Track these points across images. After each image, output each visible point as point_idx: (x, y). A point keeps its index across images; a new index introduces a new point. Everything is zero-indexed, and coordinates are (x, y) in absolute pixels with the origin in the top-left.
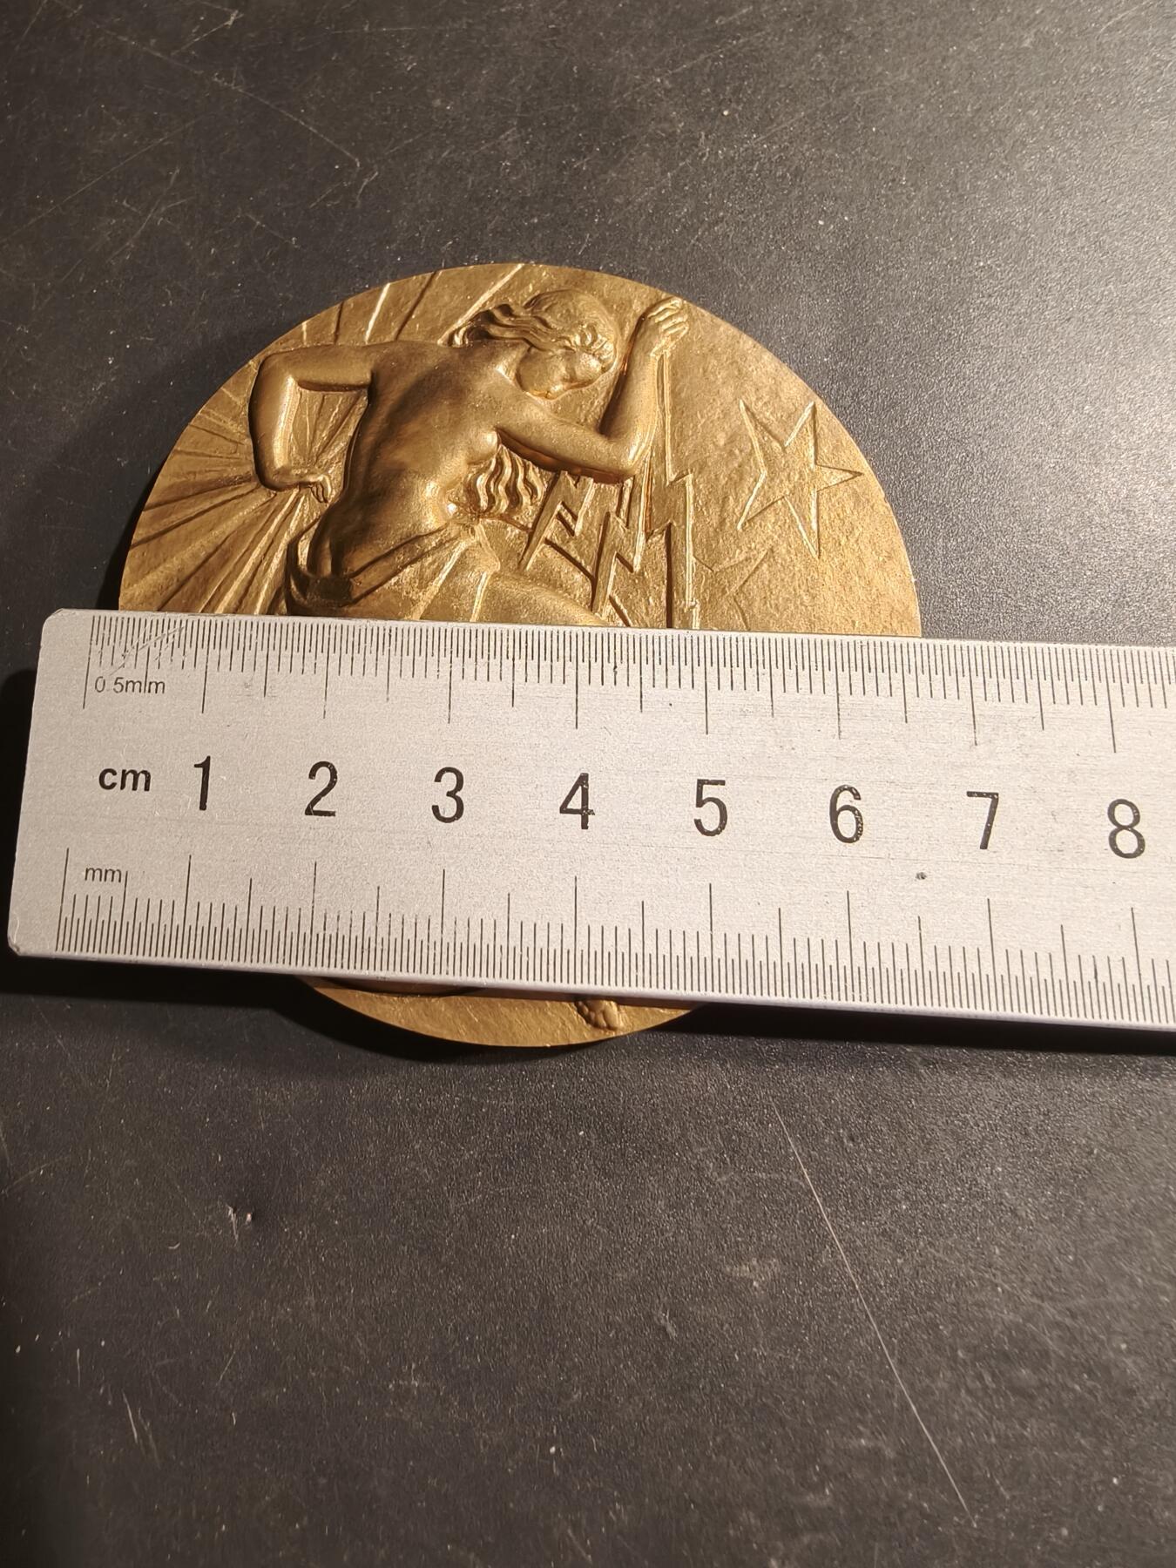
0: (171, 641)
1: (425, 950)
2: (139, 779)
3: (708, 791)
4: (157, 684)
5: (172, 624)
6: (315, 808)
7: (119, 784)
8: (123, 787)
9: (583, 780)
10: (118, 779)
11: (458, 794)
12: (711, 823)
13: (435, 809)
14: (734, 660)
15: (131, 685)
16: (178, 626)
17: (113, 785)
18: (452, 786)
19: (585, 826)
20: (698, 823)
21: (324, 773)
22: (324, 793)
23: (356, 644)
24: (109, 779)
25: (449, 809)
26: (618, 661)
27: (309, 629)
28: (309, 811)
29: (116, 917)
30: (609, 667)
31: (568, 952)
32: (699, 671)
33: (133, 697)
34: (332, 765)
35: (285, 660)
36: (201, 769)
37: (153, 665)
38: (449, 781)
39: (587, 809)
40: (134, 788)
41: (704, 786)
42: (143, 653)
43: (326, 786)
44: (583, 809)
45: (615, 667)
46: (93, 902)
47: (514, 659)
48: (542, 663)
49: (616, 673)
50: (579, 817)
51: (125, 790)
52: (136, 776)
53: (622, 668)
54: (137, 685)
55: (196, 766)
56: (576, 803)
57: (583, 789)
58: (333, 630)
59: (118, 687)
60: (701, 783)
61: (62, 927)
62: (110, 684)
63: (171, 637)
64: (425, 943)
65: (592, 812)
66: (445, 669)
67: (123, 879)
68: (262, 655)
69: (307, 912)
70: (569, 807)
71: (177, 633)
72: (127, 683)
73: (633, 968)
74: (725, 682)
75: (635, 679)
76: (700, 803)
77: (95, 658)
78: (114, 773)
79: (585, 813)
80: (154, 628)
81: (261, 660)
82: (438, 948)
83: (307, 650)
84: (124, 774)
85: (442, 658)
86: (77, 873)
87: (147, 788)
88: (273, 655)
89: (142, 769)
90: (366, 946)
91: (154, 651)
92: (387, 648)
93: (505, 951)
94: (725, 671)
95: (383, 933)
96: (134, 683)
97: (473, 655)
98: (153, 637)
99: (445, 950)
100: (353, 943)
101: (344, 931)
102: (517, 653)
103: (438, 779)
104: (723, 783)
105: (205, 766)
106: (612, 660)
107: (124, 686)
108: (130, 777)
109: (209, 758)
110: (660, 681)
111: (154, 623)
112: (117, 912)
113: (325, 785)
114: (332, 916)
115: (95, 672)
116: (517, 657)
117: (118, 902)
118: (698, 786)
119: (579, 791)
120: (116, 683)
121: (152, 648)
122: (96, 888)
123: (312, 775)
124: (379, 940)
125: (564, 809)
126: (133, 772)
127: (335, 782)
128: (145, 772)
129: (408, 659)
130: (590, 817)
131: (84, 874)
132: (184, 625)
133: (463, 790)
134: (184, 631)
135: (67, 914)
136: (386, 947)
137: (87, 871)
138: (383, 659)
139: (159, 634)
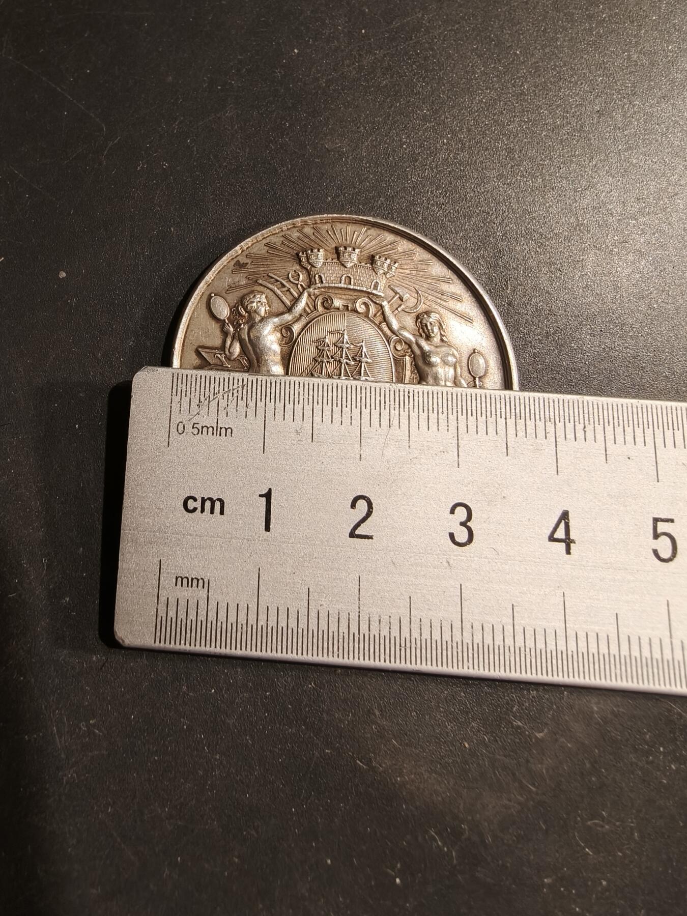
0: (235, 395)
1: (449, 649)
2: (216, 505)
3: (662, 528)
4: (226, 429)
5: (236, 381)
6: (357, 532)
7: (199, 509)
8: (203, 511)
9: (565, 516)
10: (198, 504)
11: (469, 524)
12: (666, 553)
13: (452, 536)
14: (675, 425)
15: (205, 429)
16: (240, 383)
17: (195, 509)
18: (464, 518)
19: (568, 552)
20: (656, 552)
21: (362, 505)
22: (363, 520)
23: (383, 402)
24: (191, 504)
25: (462, 536)
26: (587, 422)
27: (344, 388)
28: (352, 535)
29: (202, 617)
30: (580, 427)
31: (562, 653)
32: (649, 432)
33: (210, 439)
34: (368, 499)
35: (327, 412)
36: (264, 499)
37: (222, 413)
38: (461, 513)
39: (569, 539)
40: (212, 512)
41: (658, 523)
42: (214, 404)
43: (364, 515)
44: (566, 539)
45: (585, 427)
46: (183, 603)
47: (506, 419)
48: (528, 422)
49: (585, 431)
50: (563, 544)
51: (205, 513)
52: (213, 502)
53: (589, 428)
54: (211, 429)
55: (261, 496)
56: (560, 534)
57: (565, 522)
58: (363, 391)
59: (196, 431)
60: (656, 520)
61: (159, 623)
62: (189, 428)
63: (235, 391)
64: (450, 643)
65: (573, 541)
66: (453, 423)
67: (206, 585)
68: (308, 409)
69: (353, 616)
70: (556, 536)
71: (240, 389)
72: (202, 427)
73: (613, 667)
74: (670, 442)
75: (600, 437)
76: (656, 536)
77: (175, 406)
78: (195, 500)
79: (568, 542)
80: (222, 384)
81: (308, 413)
82: (460, 647)
83: (344, 406)
84: (203, 501)
85: (450, 415)
86: (168, 581)
87: (222, 513)
88: (318, 408)
89: (217, 497)
90: (403, 645)
91: (223, 403)
92: (407, 406)
93: (512, 650)
94: (669, 434)
95: (416, 634)
96: (208, 428)
97: (474, 414)
98: (221, 391)
99: (465, 649)
100: (392, 642)
101: (385, 632)
102: (508, 414)
103: (452, 511)
104: (672, 521)
105: (268, 496)
106: (582, 421)
107: (200, 430)
108: (208, 504)
109: (270, 490)
110: (620, 439)
111: (222, 380)
112: (202, 612)
114: (375, 619)
115: (176, 419)
116: (508, 417)
117: (203, 604)
118: (654, 523)
119: (562, 525)
120: (193, 428)
121: (221, 401)
122: (185, 593)
123: (353, 505)
124: (413, 641)
125: (552, 539)
126: (210, 499)
127: (372, 512)
128: (219, 500)
129: (424, 416)
130: (572, 545)
131: (174, 580)
132: (245, 382)
133: (471, 521)
134: (245, 387)
135: (162, 613)
136: (419, 645)
137: (177, 578)
138: (404, 415)
139: (226, 389)
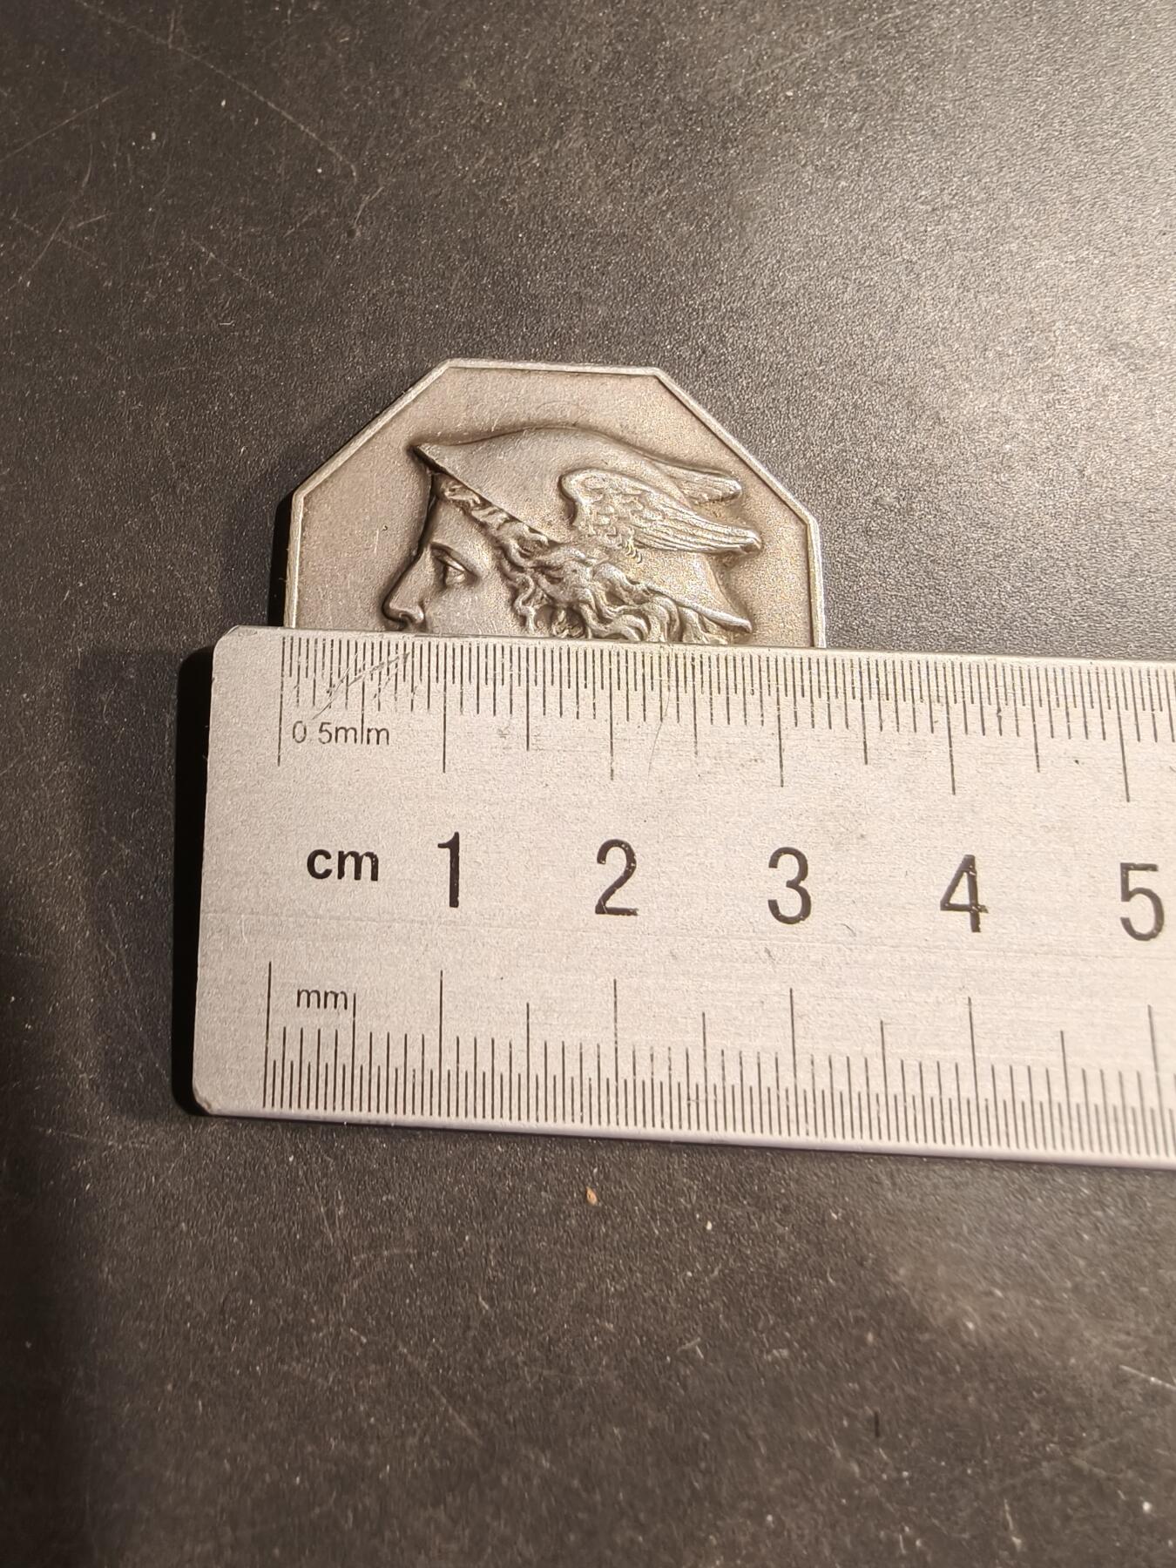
0: (393, 672)
1: (774, 1101)
2: (363, 864)
3: (1137, 880)
4: (378, 732)
5: (393, 648)
6: (610, 904)
7: (335, 872)
8: (341, 874)
9: (969, 865)
10: (333, 864)
11: (802, 884)
12: (1144, 924)
13: (773, 906)
14: (1156, 701)
15: (342, 732)
16: (401, 651)
17: (327, 873)
18: (793, 873)
19: (976, 927)
20: (1126, 923)
21: (617, 857)
22: (620, 883)
23: (648, 678)
24: (321, 864)
25: (791, 905)
26: (1002, 702)
27: (581, 656)
28: (601, 909)
29: (344, 1060)
30: (990, 710)
31: (968, 1102)
32: (1111, 715)
33: (349, 749)
34: (627, 845)
35: (552, 699)
36: (447, 851)
37: (371, 705)
38: (789, 866)
39: (976, 905)
40: (357, 876)
41: (1130, 872)
42: (356, 688)
44: (971, 904)
46: (310, 1037)
47: (862, 700)
48: (901, 705)
49: (1000, 718)
50: (967, 914)
51: (345, 878)
52: (358, 860)
53: (1007, 712)
54: (351, 733)
55: (441, 846)
56: (961, 896)
57: (969, 876)
58: (614, 659)
59: (325, 737)
60: (1126, 868)
61: (270, 1074)
62: (314, 732)
63: (392, 666)
64: (774, 1090)
65: (983, 909)
66: (770, 711)
68: (519, 691)
69: (606, 1049)
70: (953, 901)
71: (401, 662)
72: (337, 731)
73: (1057, 1123)
74: (1146, 732)
75: (1026, 726)
76: (1127, 895)
77: (289, 695)
78: (328, 856)
79: (975, 911)
80: (368, 654)
81: (519, 700)
82: (792, 1098)
83: (581, 685)
84: (342, 857)
85: (765, 697)
86: (284, 1000)
87: (374, 877)
88: (536, 691)
89: (366, 851)
90: (693, 1097)
91: (372, 687)
92: (690, 683)
93: (882, 1101)
94: (1145, 717)
95: (715, 1077)
96: (346, 731)
97: (807, 693)
98: (368, 665)
99: (801, 1102)
100: (675, 1092)
101: (662, 1076)
102: (866, 692)
103: (773, 864)
104: (1153, 868)
105: (453, 845)
106: (993, 700)
107: (333, 734)
108: (350, 863)
109: (457, 835)
110: (1061, 729)
111: (369, 647)
112: (344, 1051)
113: (620, 872)
114: (644, 1054)
115: (291, 716)
116: (866, 697)
117: (345, 1038)
118: (1122, 873)
119: (964, 881)
120: (321, 731)
121: (368, 683)
122: (314, 1019)
123: (602, 857)
124: (711, 1090)
125: (947, 906)
126: (354, 854)
127: (634, 868)
128: (370, 855)
129: (719, 700)
130: (982, 915)
131: (295, 997)
132: (409, 650)
133: (807, 879)
134: (410, 658)
135: (275, 1054)
136: (720, 1097)
137: (299, 994)
138: (686, 698)
139: (376, 663)
